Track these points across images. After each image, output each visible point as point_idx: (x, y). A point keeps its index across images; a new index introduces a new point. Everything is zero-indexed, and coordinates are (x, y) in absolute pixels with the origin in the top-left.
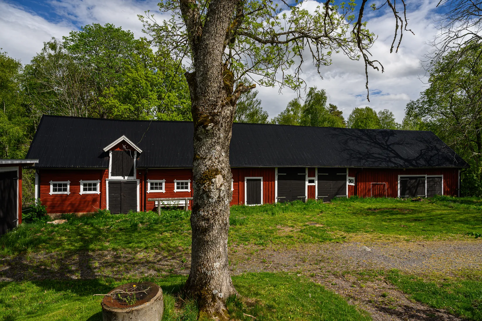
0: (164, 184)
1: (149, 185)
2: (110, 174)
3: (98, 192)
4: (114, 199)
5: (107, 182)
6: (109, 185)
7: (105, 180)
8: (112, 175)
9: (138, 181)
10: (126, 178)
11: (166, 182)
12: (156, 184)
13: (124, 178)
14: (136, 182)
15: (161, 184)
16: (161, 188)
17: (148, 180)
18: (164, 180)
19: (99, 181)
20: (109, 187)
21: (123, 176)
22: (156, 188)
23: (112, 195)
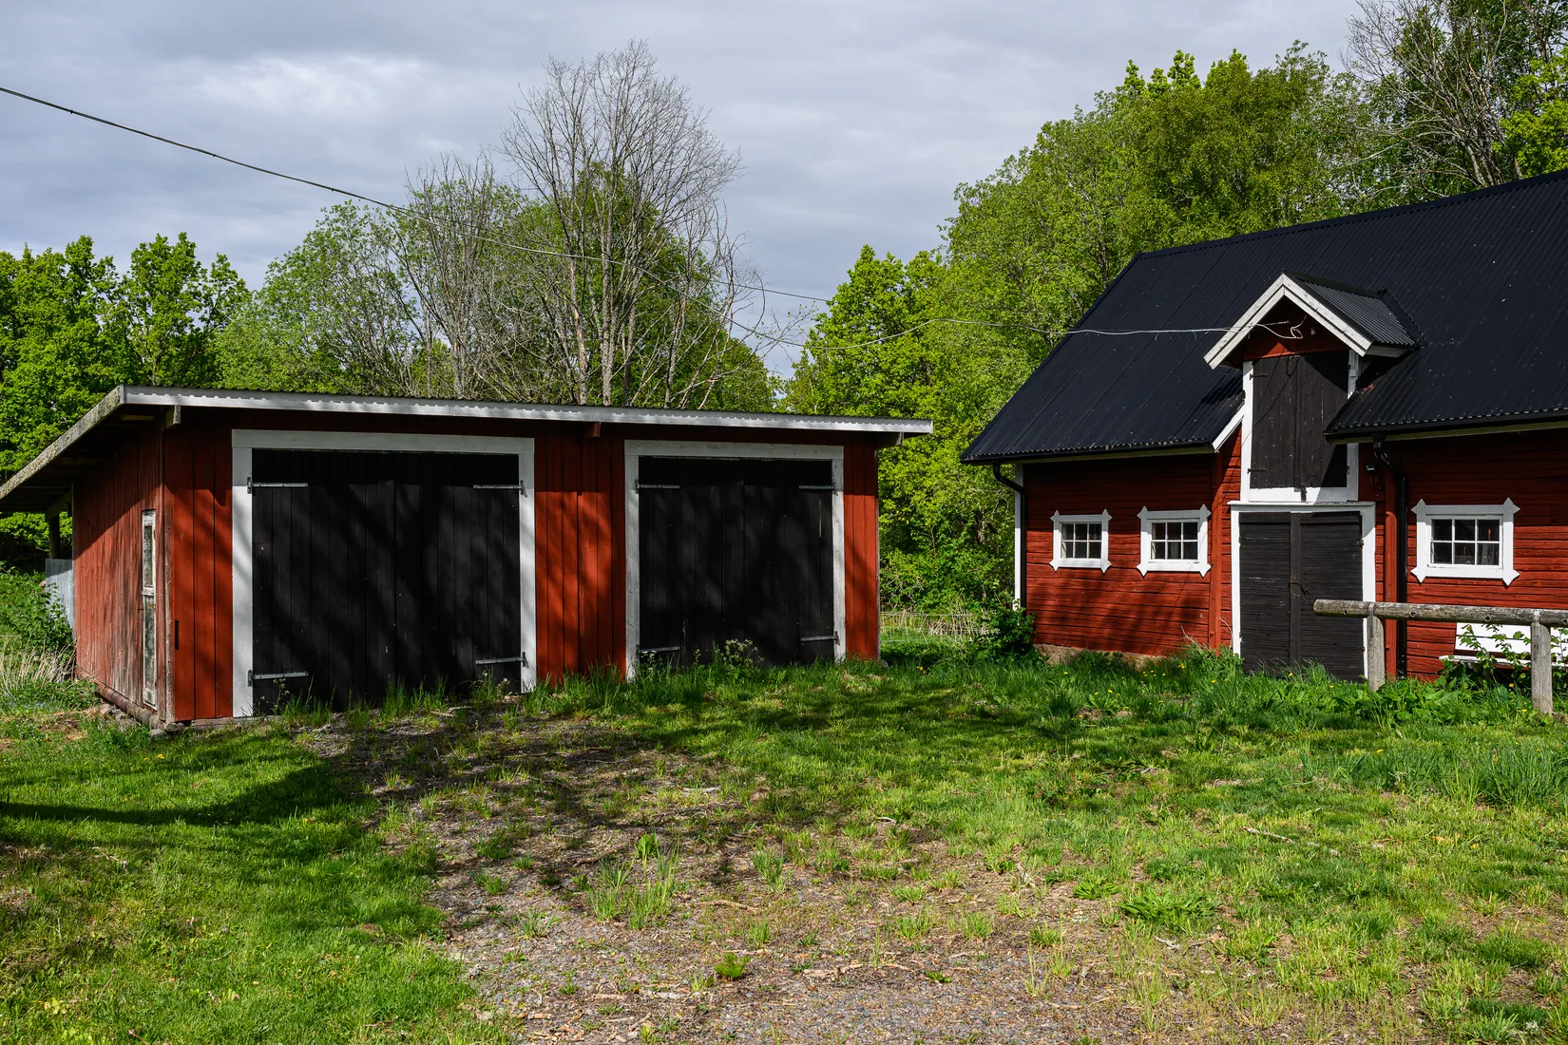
0: (1507, 530)
1: (1424, 533)
2: (1245, 478)
3: (1201, 565)
4: (1263, 602)
5: (1235, 515)
6: (1242, 533)
7: (1229, 510)
8: (1254, 485)
9: (1369, 513)
10: (1313, 494)
11: (1518, 521)
12: (1465, 529)
13: (1304, 497)
14: (1355, 519)
15: (1490, 529)
16: (1492, 557)
17: (1420, 508)
18: (1510, 507)
19: (1204, 512)
20: (1242, 540)
21: (1301, 487)
22: (1465, 555)
23: (1253, 581)
